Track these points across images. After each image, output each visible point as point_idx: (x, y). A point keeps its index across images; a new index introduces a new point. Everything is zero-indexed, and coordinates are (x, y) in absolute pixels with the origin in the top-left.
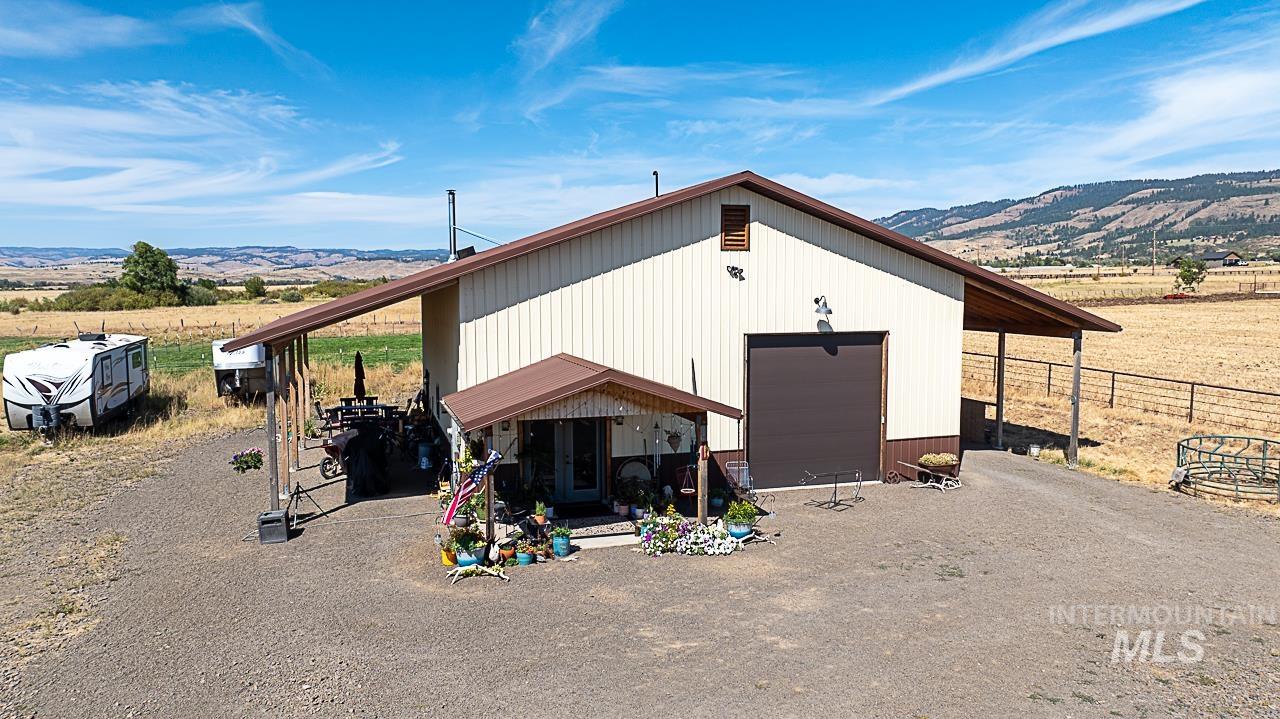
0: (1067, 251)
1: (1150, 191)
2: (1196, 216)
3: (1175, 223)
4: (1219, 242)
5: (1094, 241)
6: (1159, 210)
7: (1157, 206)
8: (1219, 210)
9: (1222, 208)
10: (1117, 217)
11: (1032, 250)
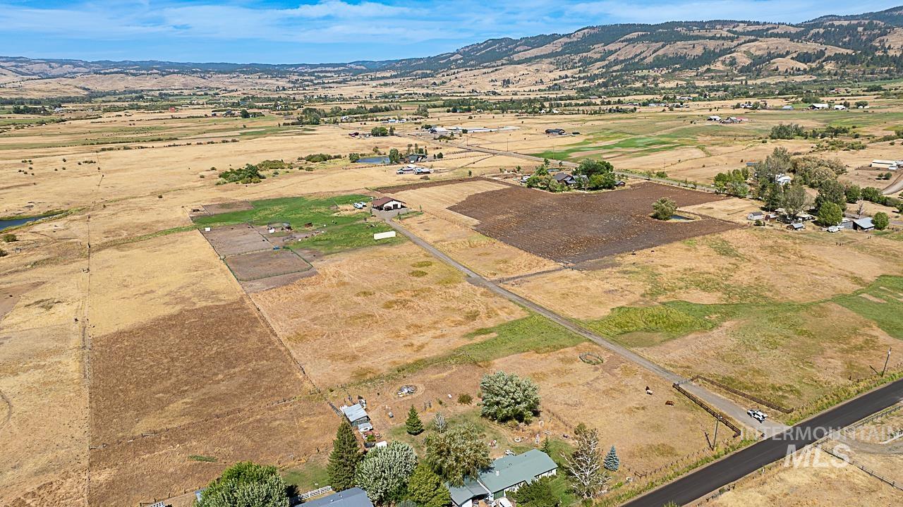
0: (582, 75)
1: (637, 33)
2: (657, 53)
3: (646, 57)
4: (663, 72)
5: (600, 68)
6: (639, 48)
7: (638, 45)
8: (670, 50)
9: (671, 49)
10: (616, 51)
11: (563, 73)
